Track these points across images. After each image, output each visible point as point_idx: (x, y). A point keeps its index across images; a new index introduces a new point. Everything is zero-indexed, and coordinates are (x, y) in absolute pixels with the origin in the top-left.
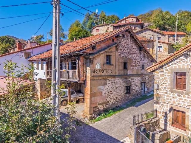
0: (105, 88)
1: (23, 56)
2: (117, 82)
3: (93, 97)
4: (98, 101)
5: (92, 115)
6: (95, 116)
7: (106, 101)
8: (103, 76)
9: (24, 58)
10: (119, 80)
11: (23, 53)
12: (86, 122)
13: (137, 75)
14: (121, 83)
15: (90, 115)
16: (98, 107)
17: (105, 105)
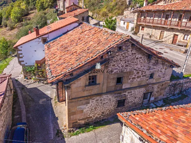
0: (87, 106)
1: (41, 41)
2: (104, 99)
3: (72, 115)
4: (79, 118)
5: (71, 129)
6: (74, 130)
7: (88, 116)
8: (84, 97)
9: (41, 43)
10: (108, 96)
11: (41, 39)
12: (64, 133)
13: (138, 87)
14: (110, 99)
15: (69, 128)
16: (78, 122)
17: (87, 120)
